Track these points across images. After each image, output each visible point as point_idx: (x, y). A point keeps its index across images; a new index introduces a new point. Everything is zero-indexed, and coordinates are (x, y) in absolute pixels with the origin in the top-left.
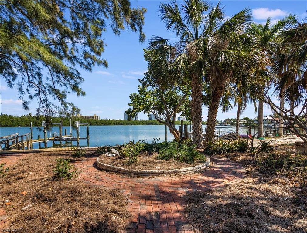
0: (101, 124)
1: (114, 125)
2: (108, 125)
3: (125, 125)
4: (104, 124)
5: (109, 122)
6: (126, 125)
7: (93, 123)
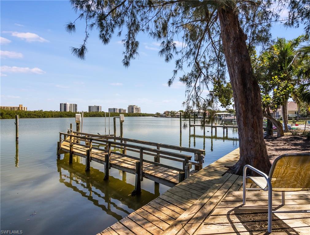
0: (35, 116)
1: (52, 117)
2: (44, 117)
3: (66, 117)
4: (39, 117)
5: (45, 114)
6: (68, 117)
7: (24, 115)
